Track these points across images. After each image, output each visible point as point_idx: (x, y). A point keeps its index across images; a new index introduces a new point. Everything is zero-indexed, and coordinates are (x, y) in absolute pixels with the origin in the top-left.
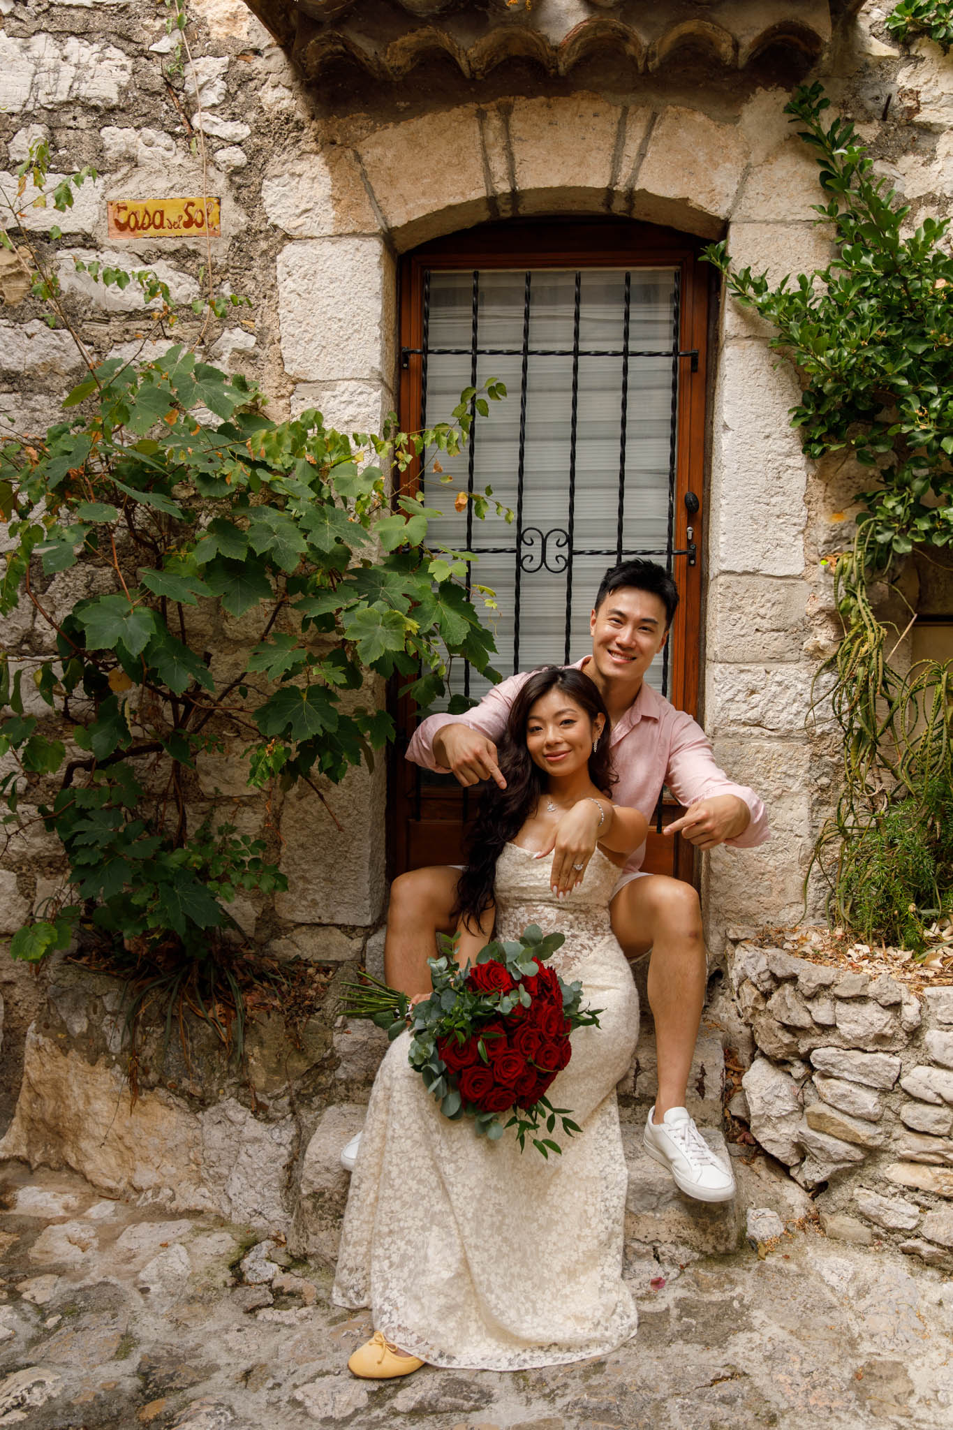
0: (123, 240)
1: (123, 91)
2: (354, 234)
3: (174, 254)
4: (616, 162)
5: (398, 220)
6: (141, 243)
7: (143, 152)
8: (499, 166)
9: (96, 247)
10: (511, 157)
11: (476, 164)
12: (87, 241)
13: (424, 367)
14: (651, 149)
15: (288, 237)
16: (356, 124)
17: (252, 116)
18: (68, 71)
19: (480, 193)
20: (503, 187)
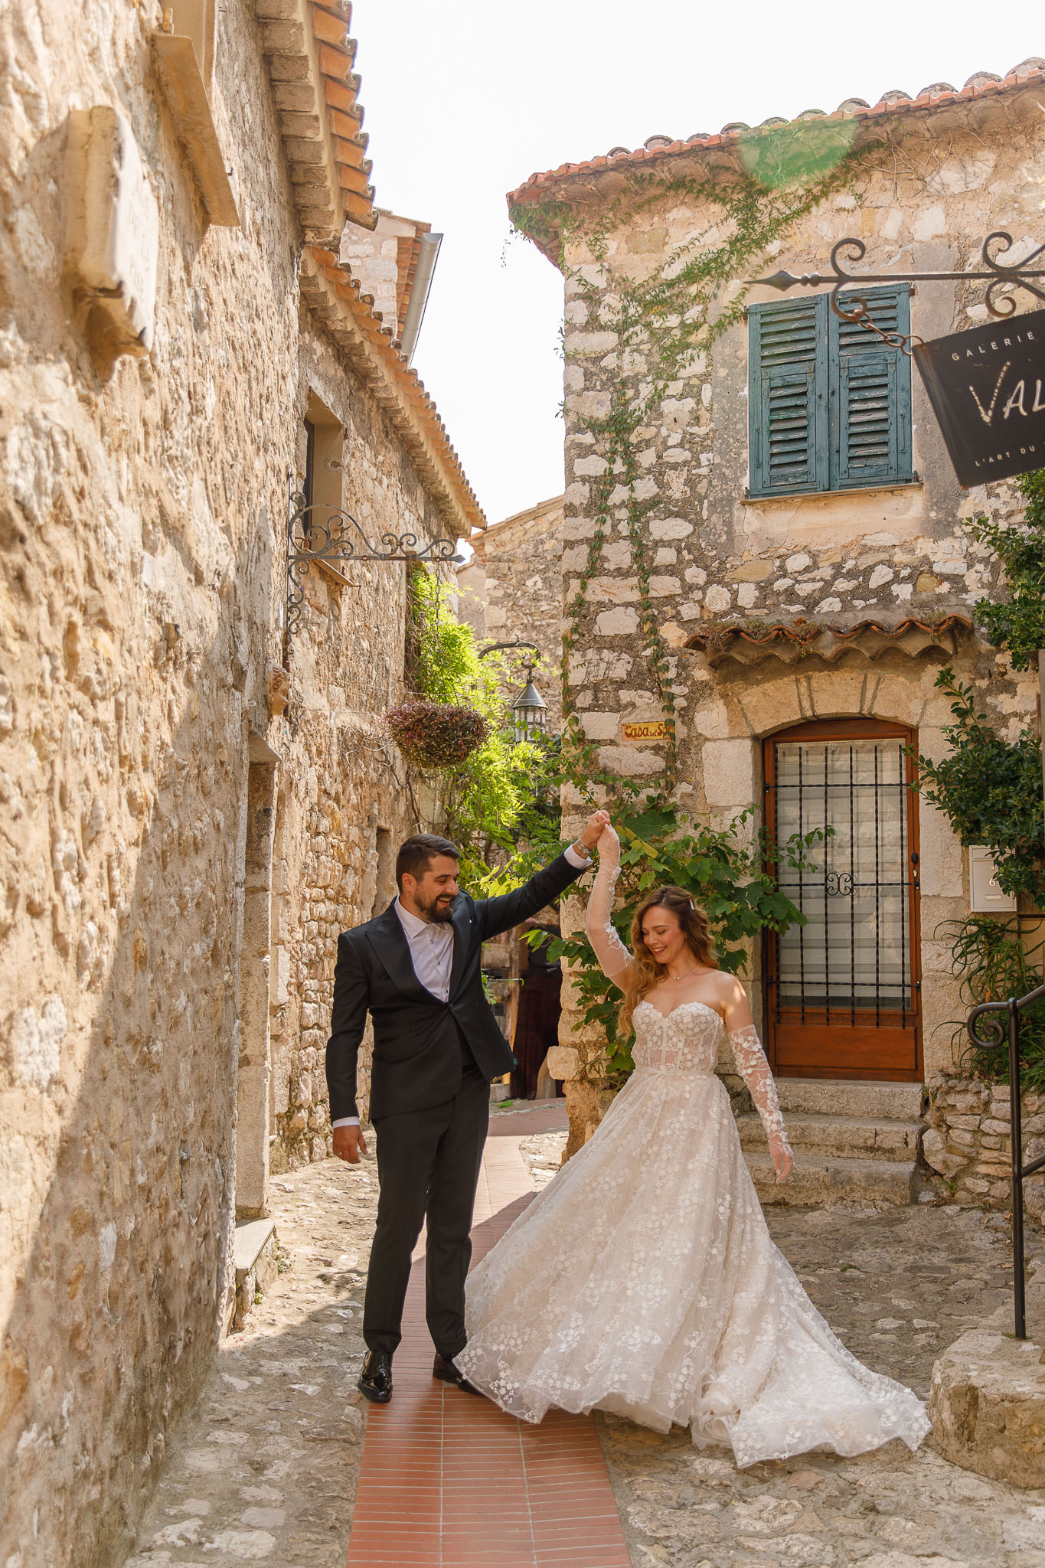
0: (630, 741)
1: (629, 673)
2: (739, 737)
3: (653, 748)
4: (862, 701)
5: (759, 730)
6: (639, 744)
7: (639, 702)
8: (806, 704)
9: (617, 745)
10: (812, 700)
11: (795, 704)
12: (612, 742)
13: (776, 794)
14: (879, 694)
15: (707, 739)
16: (738, 686)
17: (689, 683)
18: (603, 666)
19: (799, 716)
20: (809, 713)
